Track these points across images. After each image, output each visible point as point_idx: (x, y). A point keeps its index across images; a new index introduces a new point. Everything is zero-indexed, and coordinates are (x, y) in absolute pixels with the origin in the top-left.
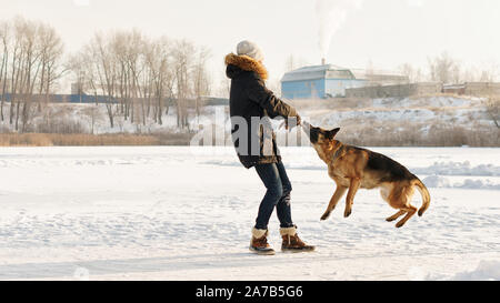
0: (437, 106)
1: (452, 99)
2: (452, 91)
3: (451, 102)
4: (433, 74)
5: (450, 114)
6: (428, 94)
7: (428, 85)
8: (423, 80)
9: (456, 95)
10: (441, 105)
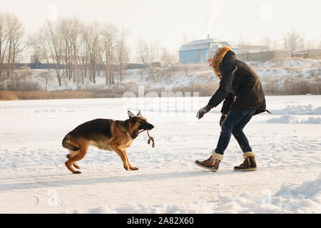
0: (289, 66)
1: (299, 61)
2: (299, 56)
3: (298, 63)
4: (285, 44)
5: (298, 72)
6: (283, 58)
7: (282, 52)
8: (278, 48)
9: (302, 58)
10: (292, 65)
